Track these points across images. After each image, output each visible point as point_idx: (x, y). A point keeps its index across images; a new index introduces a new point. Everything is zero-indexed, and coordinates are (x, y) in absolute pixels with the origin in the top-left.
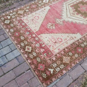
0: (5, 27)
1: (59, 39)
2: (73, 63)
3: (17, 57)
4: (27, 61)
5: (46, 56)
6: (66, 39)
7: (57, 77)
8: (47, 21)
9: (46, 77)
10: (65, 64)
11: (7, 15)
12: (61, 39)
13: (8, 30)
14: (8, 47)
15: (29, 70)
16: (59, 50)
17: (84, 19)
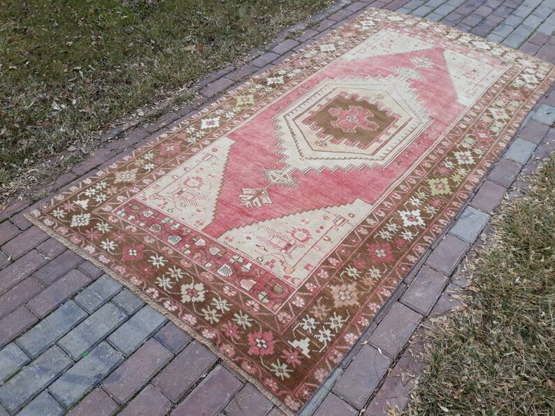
0: (76, 240)
1: (298, 233)
2: (373, 301)
3: (155, 332)
4: (198, 337)
5: (266, 301)
6: (322, 228)
7: (331, 362)
8: (236, 185)
9: (288, 373)
10: (343, 311)
11: (74, 198)
12: (305, 231)
13: (91, 249)
14: (110, 305)
15: (218, 368)
16: (306, 268)
17: (363, 151)
